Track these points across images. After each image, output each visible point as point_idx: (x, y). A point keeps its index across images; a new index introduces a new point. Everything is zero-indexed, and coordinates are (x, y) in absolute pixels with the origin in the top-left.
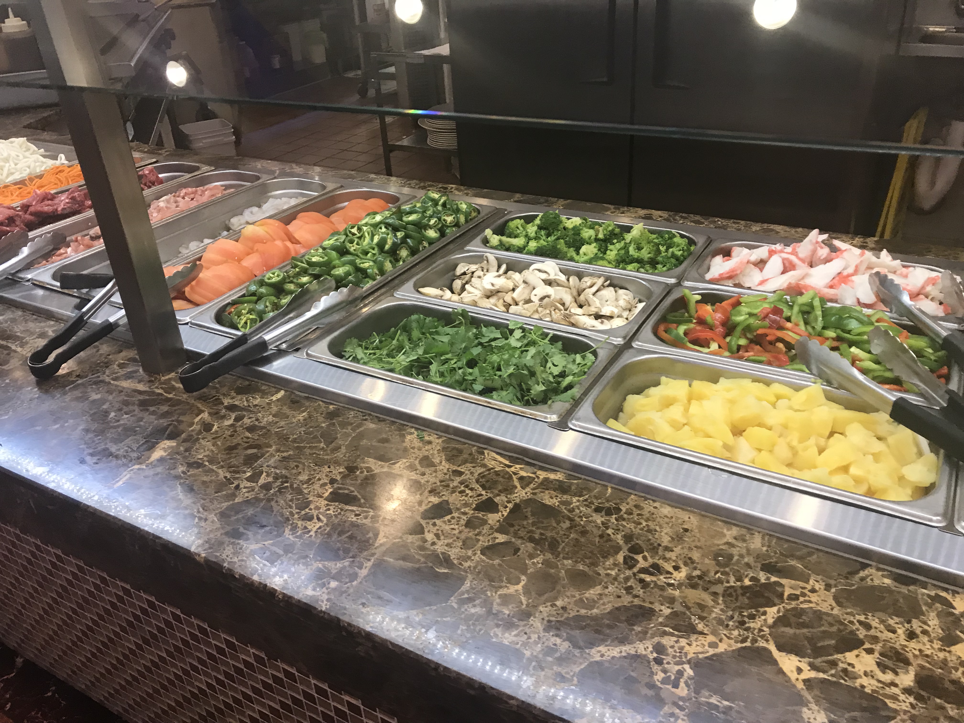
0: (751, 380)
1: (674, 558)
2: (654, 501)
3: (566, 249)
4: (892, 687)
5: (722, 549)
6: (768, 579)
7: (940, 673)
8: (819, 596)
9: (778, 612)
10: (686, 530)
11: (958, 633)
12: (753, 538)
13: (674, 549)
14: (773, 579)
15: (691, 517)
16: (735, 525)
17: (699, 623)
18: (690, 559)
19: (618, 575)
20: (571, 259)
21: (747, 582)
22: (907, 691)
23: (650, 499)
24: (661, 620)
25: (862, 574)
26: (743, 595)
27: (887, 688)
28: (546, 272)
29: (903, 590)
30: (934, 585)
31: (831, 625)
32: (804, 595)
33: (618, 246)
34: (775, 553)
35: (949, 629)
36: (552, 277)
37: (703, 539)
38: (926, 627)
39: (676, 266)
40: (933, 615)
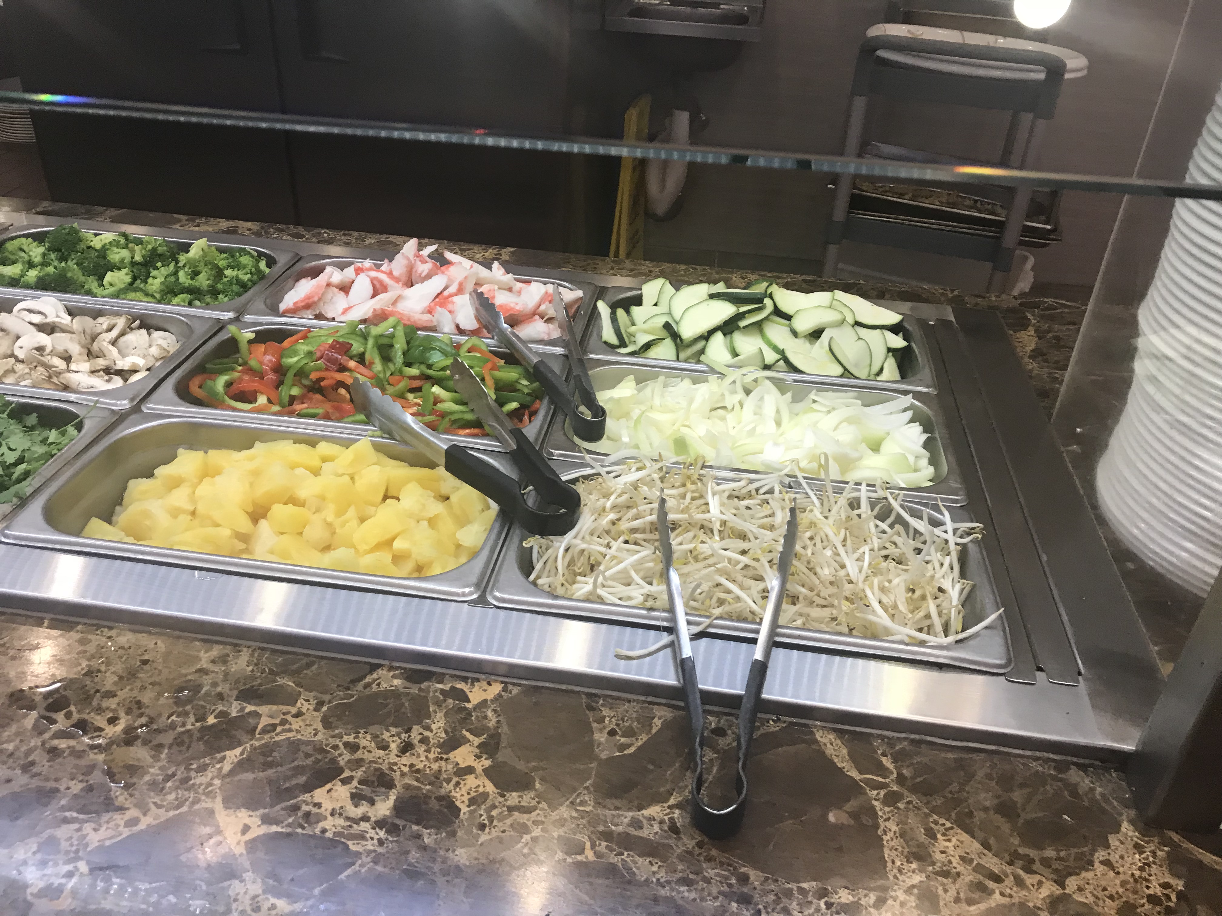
0: (292, 441)
1: (113, 706)
2: (110, 628)
3: (82, 278)
4: (362, 823)
5: (190, 680)
6: (242, 709)
7: (429, 791)
8: (303, 720)
9: (242, 754)
10: (145, 662)
11: (464, 732)
12: (237, 657)
13: (118, 693)
14: (249, 708)
15: (159, 642)
16: (217, 642)
17: (121, 794)
18: (138, 703)
19: (17, 748)
20: (89, 293)
21: (211, 720)
22: (380, 824)
23: (104, 627)
24: (63, 802)
25: (368, 679)
26: (200, 739)
27: (355, 826)
28: (40, 313)
29: (412, 691)
30: (452, 676)
31: (307, 756)
32: (284, 722)
33: (164, 271)
34: (263, 671)
35: (454, 729)
36: (50, 319)
37: (165, 672)
38: (427, 733)
39: (239, 295)
40: (440, 715)
